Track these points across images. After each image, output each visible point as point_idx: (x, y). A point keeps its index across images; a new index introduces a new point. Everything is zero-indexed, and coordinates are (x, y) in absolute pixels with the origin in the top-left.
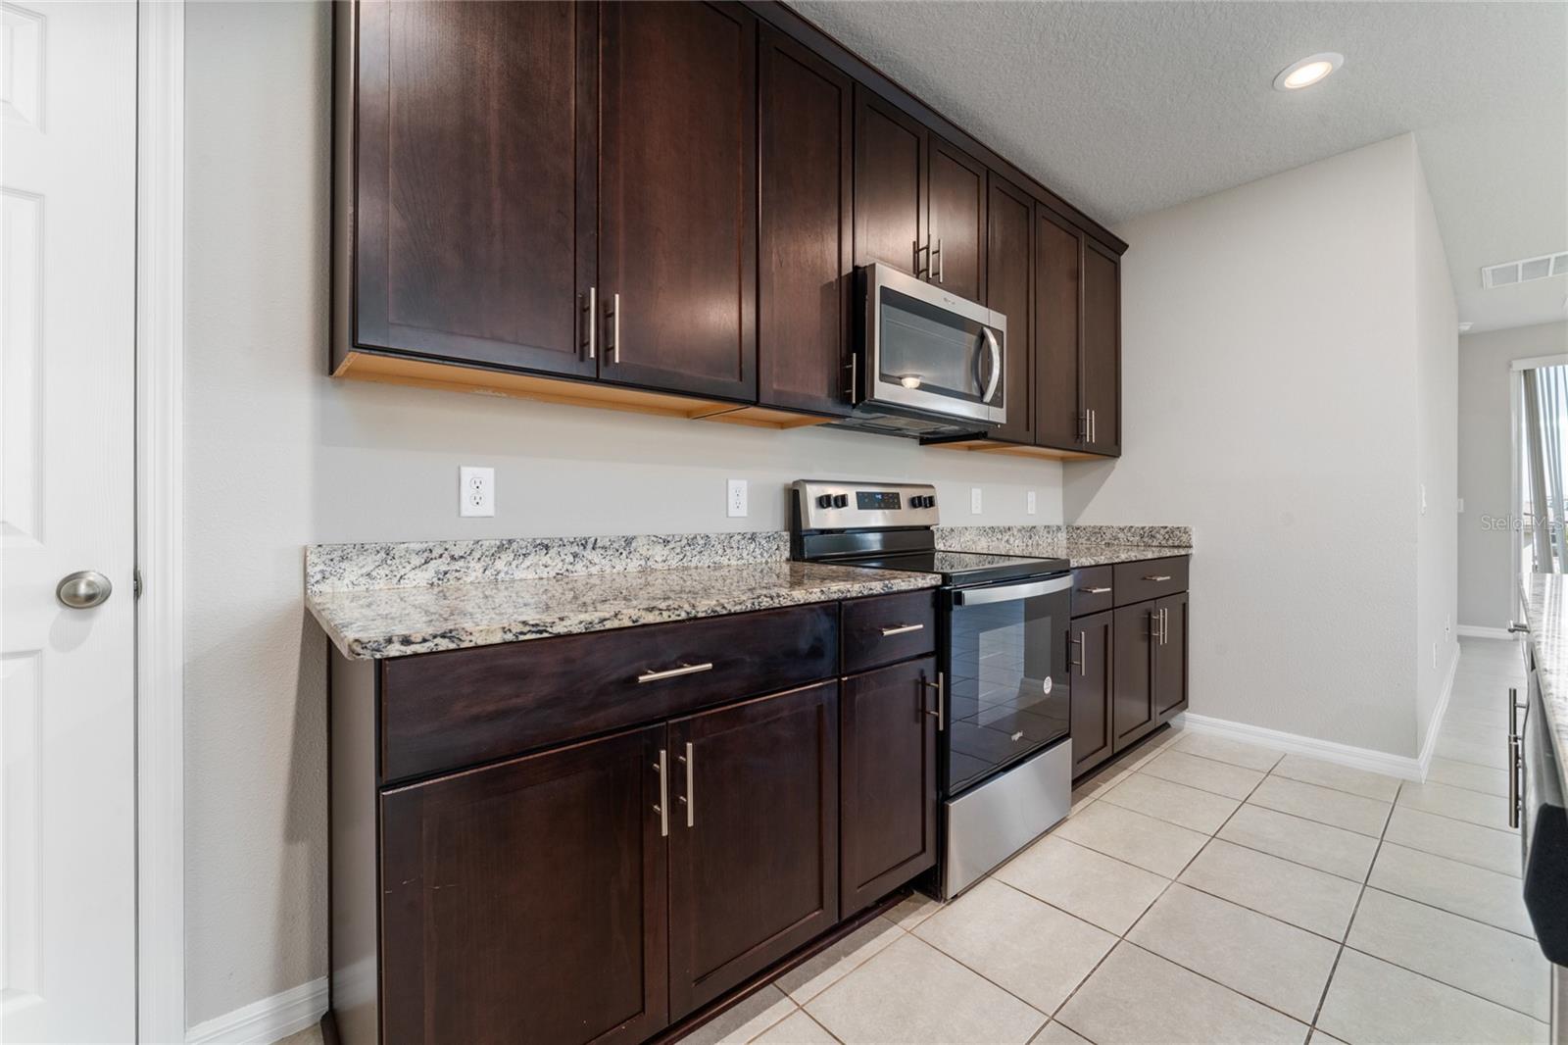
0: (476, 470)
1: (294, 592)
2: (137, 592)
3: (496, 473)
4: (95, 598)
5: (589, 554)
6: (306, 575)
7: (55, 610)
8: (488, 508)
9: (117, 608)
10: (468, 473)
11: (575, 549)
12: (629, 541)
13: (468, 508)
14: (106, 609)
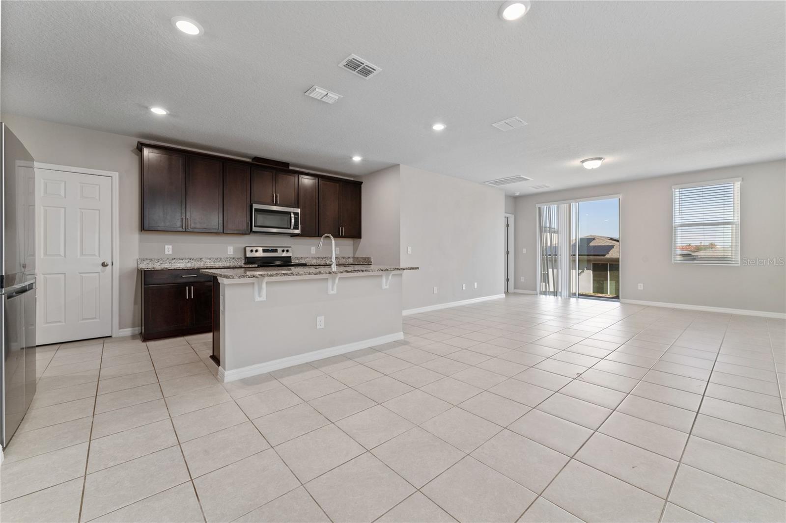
0: (168, 246)
1: (136, 266)
2: (112, 265)
3: (172, 247)
4: (107, 265)
5: (192, 261)
6: (137, 263)
7: (101, 267)
8: (171, 252)
9: (110, 267)
10: (166, 246)
11: (189, 260)
12: (201, 259)
13: (166, 252)
14: (107, 267)
